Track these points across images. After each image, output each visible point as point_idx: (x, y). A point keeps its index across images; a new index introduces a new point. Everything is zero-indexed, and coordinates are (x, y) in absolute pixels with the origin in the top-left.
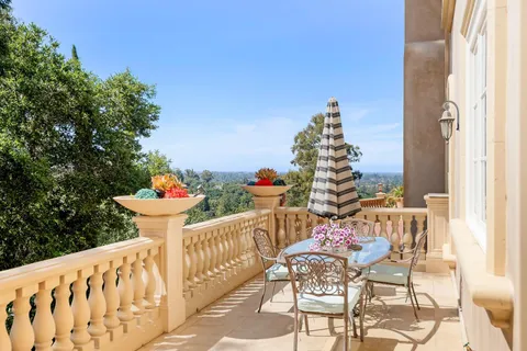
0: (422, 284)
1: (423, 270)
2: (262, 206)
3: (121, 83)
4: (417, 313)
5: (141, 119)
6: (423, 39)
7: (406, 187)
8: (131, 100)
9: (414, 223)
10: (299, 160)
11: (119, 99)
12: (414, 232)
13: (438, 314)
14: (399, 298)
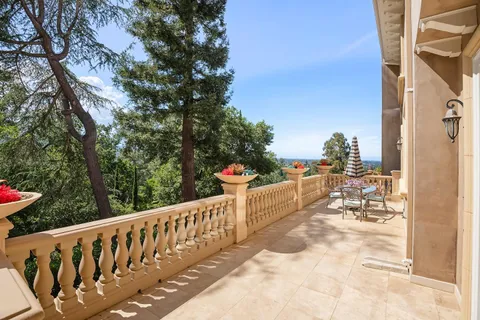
0: (388, 204)
1: (390, 200)
2: (323, 173)
3: (261, 125)
4: (387, 212)
5: (268, 139)
6: (391, 108)
7: (383, 168)
8: (264, 132)
9: (386, 182)
10: (326, 154)
11: (259, 131)
12: (386, 185)
13: (394, 213)
14: (380, 207)
